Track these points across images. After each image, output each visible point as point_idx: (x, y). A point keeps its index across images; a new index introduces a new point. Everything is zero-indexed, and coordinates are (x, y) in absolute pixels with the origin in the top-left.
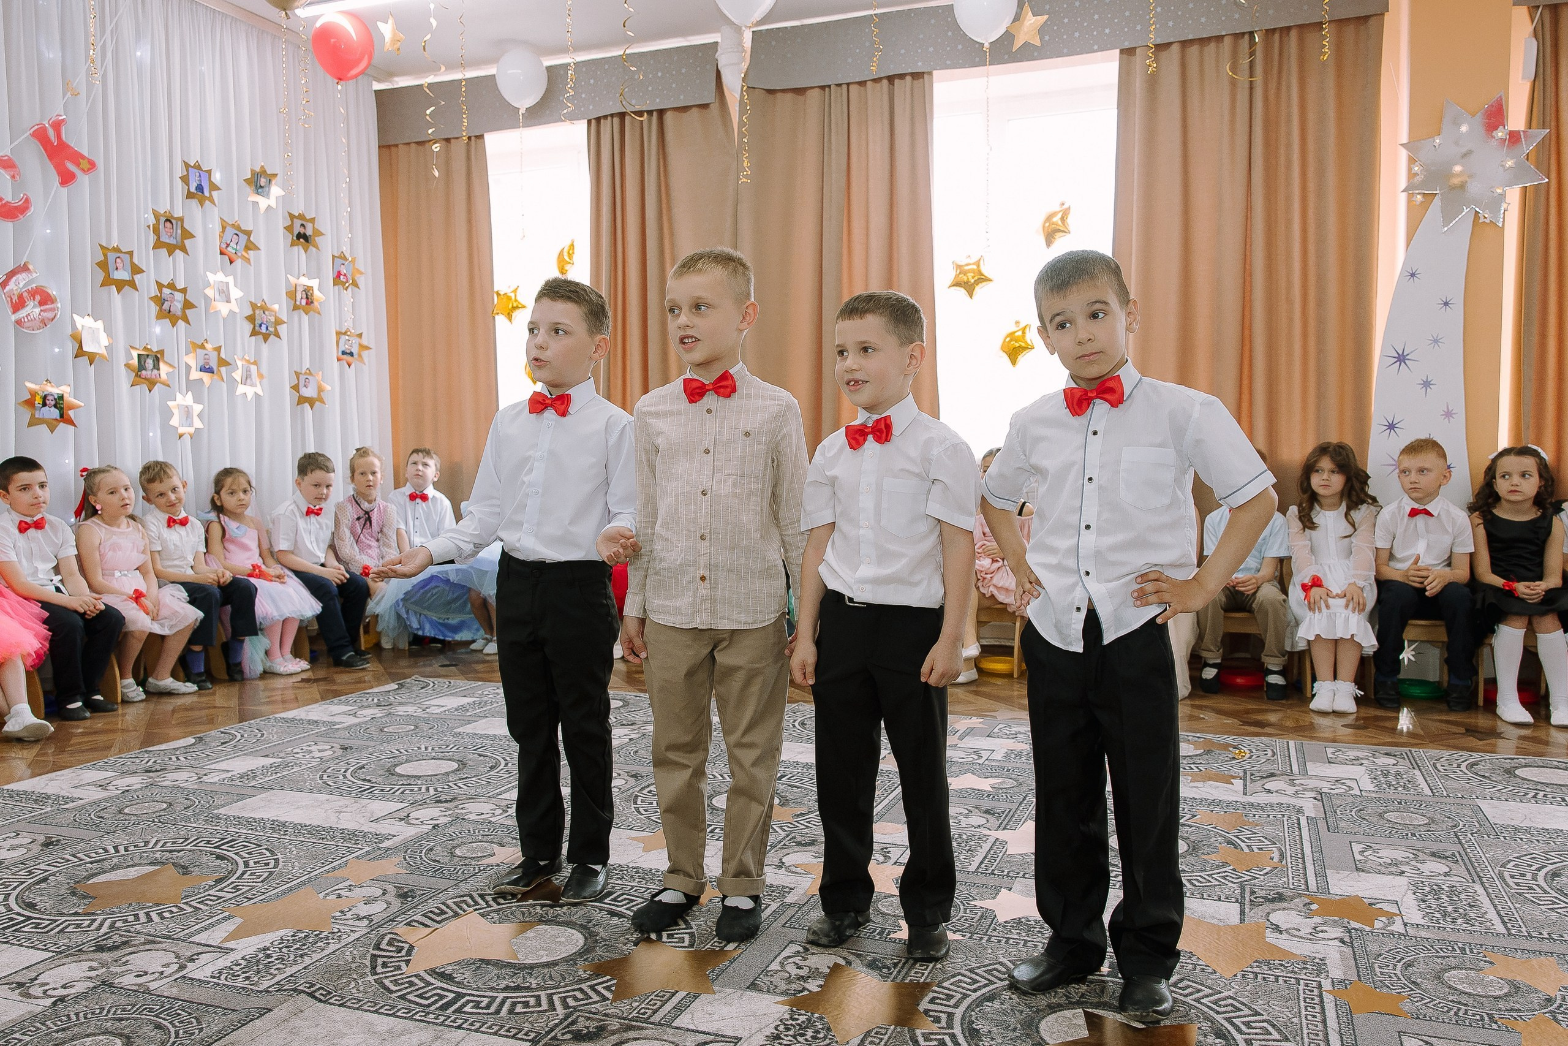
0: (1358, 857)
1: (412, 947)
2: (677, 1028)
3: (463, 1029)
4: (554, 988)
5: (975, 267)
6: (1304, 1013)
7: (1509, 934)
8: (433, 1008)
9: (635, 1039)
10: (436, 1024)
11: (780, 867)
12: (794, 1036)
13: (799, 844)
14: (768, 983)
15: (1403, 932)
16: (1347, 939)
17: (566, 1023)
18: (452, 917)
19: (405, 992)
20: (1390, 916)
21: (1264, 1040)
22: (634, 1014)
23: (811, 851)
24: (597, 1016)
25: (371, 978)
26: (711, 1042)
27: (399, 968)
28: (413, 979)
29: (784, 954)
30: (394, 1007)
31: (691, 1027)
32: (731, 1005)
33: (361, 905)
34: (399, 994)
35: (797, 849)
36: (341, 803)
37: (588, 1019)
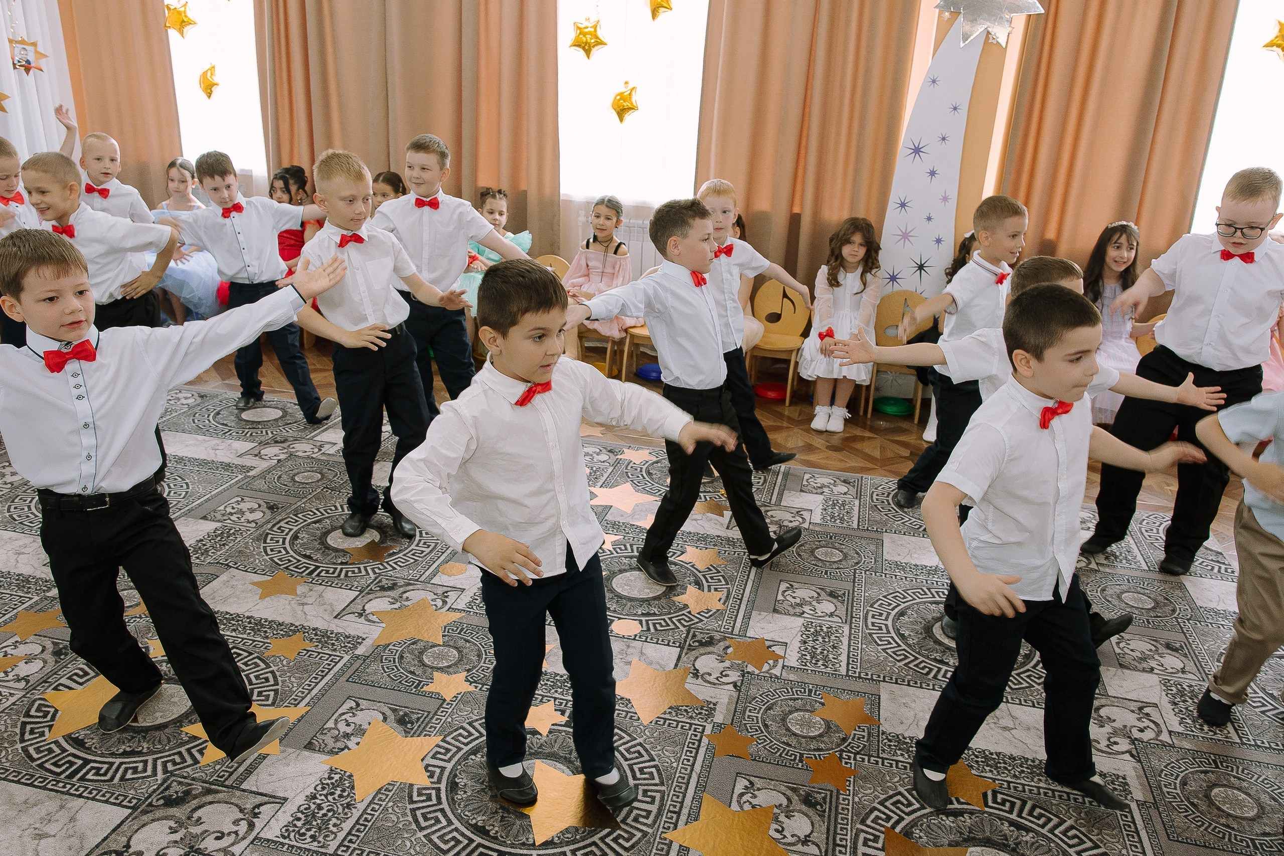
0: (780, 597)
1: (56, 711)
2: (244, 791)
3: (83, 797)
4: (160, 752)
5: (592, 30)
6: (683, 757)
7: (847, 675)
8: (63, 776)
9: (211, 803)
10: (62, 793)
11: (360, 615)
12: (326, 796)
13: (383, 589)
14: (321, 741)
15: (779, 675)
16: (739, 684)
17: (162, 788)
18: (93, 677)
19: (44, 759)
20: (776, 658)
21: (647, 785)
22: (214, 778)
23: (389, 597)
24: (186, 781)
25: (19, 746)
26: (266, 803)
27: (42, 734)
28: (53, 746)
29: (340, 711)
30: (33, 776)
31: (254, 789)
32: (288, 765)
33: (22, 664)
34: (39, 762)
35: (379, 594)
36: (21, 543)
37: (180, 783)
